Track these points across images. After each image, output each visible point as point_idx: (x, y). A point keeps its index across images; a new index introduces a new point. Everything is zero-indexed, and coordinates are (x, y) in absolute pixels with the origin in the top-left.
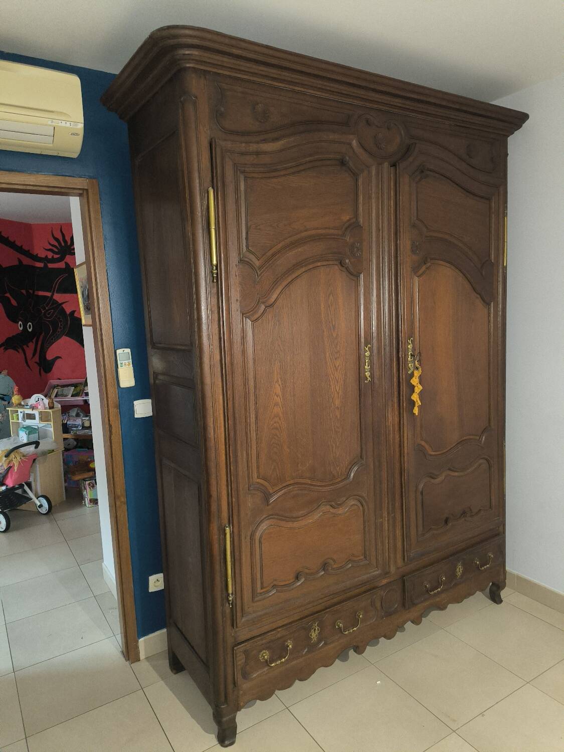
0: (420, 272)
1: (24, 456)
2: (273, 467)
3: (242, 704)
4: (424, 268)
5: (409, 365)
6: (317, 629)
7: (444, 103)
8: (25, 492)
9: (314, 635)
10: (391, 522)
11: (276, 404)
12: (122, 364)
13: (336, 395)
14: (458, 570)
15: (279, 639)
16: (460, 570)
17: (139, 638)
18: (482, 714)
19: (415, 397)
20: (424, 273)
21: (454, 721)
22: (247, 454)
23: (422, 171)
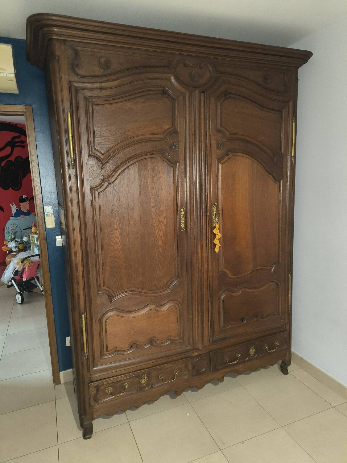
0: (223, 161)
1: (32, 262)
2: (114, 281)
3: (95, 416)
4: (226, 158)
5: (214, 220)
6: (145, 378)
7: (241, 49)
8: (35, 282)
9: (144, 381)
10: (200, 318)
11: (116, 243)
12: (47, 214)
13: (160, 238)
14: (251, 350)
15: (119, 381)
16: (252, 351)
17: (60, 371)
18: (243, 442)
19: (216, 241)
20: (226, 161)
21: (224, 443)
22: (96, 272)
23: (226, 95)
